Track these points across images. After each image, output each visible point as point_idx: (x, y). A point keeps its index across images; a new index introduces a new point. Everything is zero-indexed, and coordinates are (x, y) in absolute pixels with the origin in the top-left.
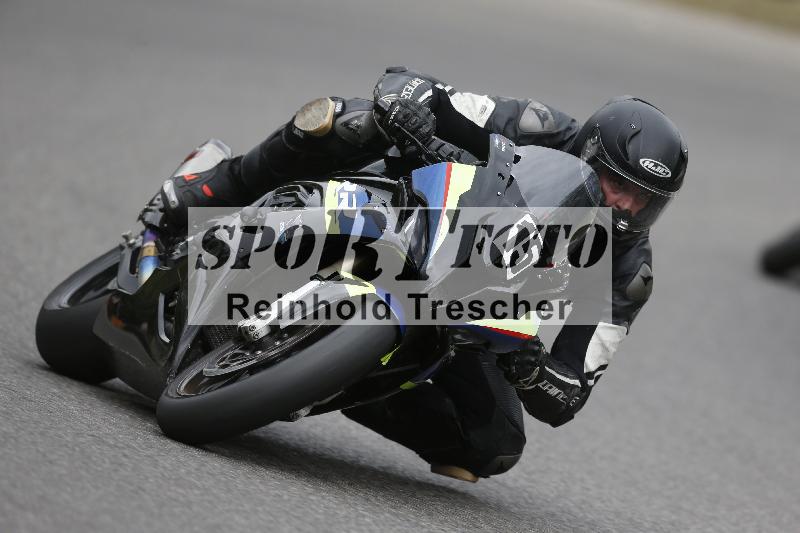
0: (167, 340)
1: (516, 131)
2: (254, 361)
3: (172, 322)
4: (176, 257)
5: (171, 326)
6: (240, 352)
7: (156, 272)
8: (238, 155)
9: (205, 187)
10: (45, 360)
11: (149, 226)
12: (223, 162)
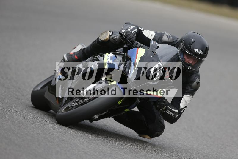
1: (161, 41)
6: (79, 100)
12: (81, 49)
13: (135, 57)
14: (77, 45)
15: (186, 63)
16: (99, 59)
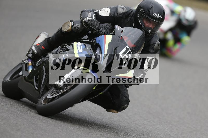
0: (37, 89)
1: (117, 14)
2: (60, 93)
3: (38, 83)
4: (37, 65)
5: (38, 84)
6: (57, 90)
7: (32, 70)
8: (49, 37)
9: (42, 47)
10: (5, 94)
11: (29, 58)
12: (46, 39)
13: (104, 45)
14: (40, 34)
15: (146, 27)
16: (69, 49)
